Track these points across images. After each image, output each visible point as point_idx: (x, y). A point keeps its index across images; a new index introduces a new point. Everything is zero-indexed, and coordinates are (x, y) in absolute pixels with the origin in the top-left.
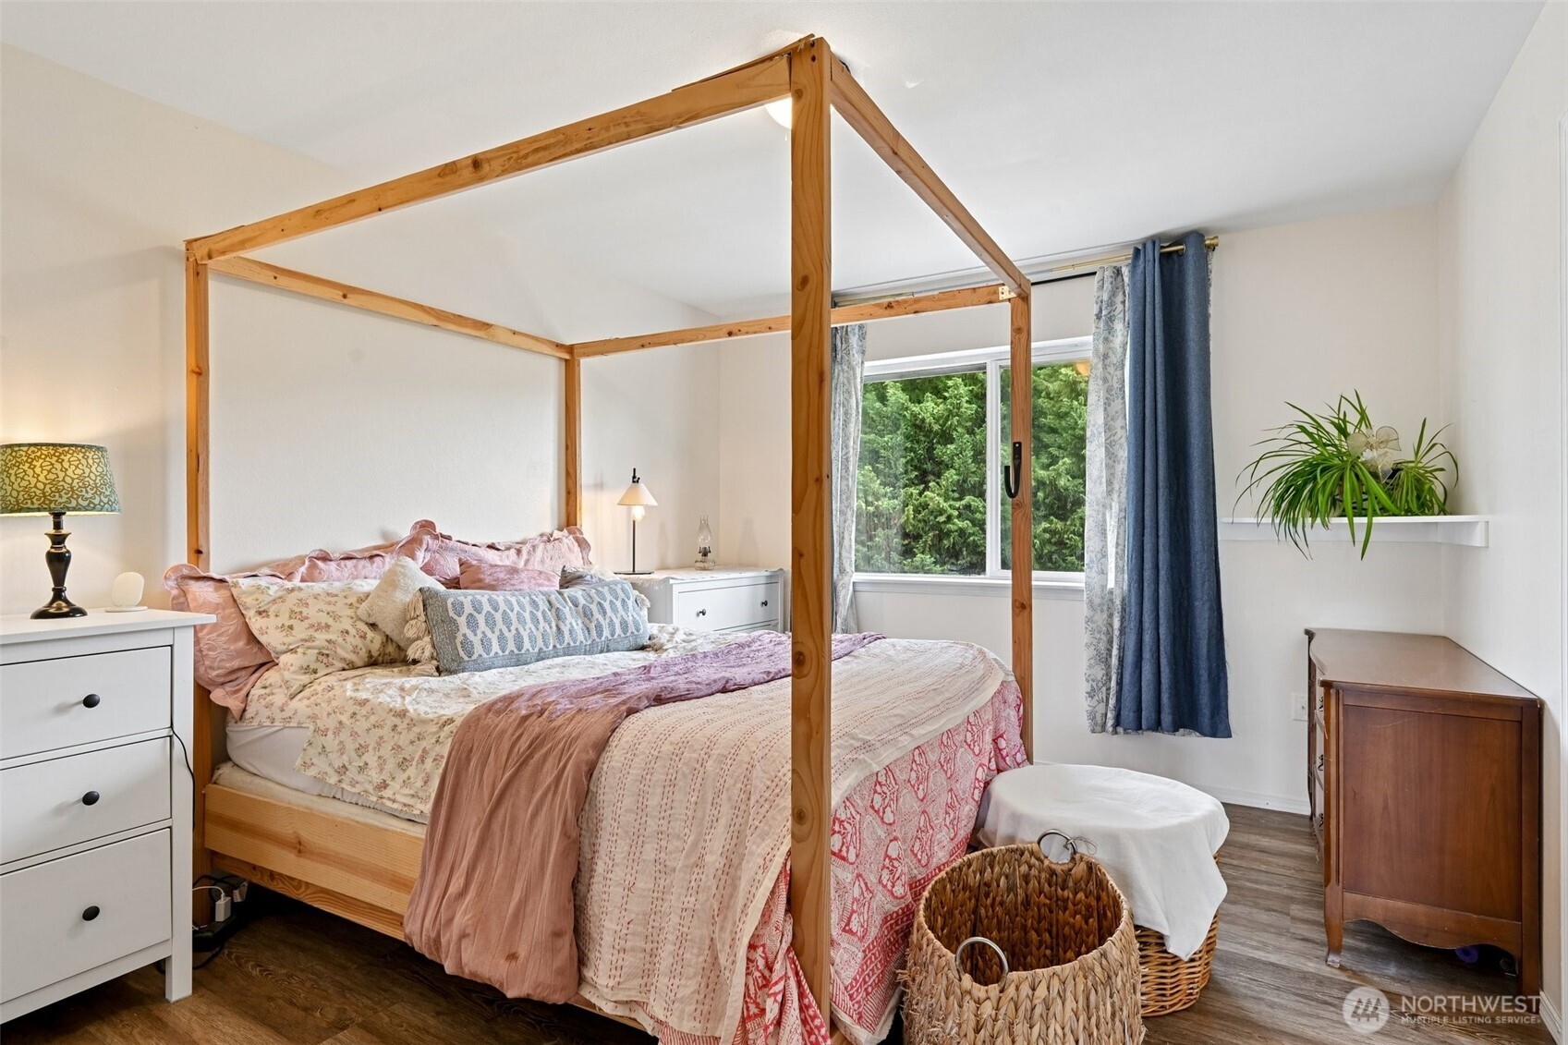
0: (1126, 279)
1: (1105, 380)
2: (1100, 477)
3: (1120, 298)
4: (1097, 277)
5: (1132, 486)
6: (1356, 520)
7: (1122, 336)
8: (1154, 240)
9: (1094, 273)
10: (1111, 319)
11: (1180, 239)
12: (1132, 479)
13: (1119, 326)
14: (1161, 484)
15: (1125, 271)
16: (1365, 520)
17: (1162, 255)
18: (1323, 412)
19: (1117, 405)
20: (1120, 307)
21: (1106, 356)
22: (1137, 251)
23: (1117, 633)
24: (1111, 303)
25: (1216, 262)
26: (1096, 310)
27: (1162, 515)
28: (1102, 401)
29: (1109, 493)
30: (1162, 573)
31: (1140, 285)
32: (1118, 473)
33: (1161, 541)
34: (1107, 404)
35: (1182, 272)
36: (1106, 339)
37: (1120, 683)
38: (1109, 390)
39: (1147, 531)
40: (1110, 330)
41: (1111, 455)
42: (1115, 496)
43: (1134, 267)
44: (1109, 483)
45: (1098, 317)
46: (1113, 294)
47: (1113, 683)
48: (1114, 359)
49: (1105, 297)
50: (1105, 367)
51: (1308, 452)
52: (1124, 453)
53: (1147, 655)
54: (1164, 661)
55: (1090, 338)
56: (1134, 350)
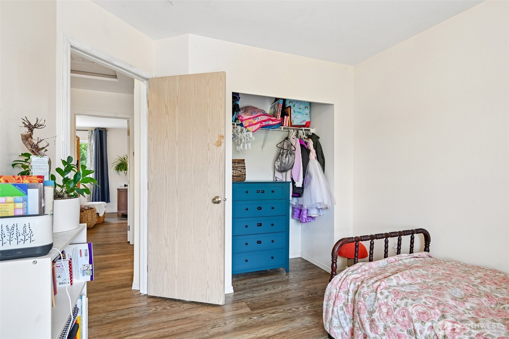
0: (94, 133)
1: (90, 148)
2: (89, 164)
3: (92, 135)
4: (88, 131)
5: (95, 166)
6: (125, 171)
7: (93, 142)
8: (98, 128)
9: (88, 130)
10: (91, 139)
11: (102, 128)
12: (95, 165)
13: (92, 140)
14: (99, 166)
15: (93, 131)
16: (126, 171)
17: (100, 131)
18: (122, 157)
19: (92, 153)
20: (92, 137)
21: (90, 145)
22: (95, 129)
23: (92, 189)
24: (91, 136)
25: (108, 133)
26: (88, 137)
27: (100, 170)
28: (89, 152)
29: (91, 167)
30: (100, 179)
31: (96, 135)
32: (92, 164)
33: (99, 174)
34: (90, 152)
35: (103, 133)
36: (90, 142)
37: (93, 197)
38: (91, 150)
39: (97, 173)
40: (91, 140)
41: (91, 161)
42: (92, 167)
43: (95, 132)
44: (91, 165)
45: (89, 138)
46: (91, 135)
47: (92, 197)
48: (91, 145)
49: (90, 135)
50: (90, 146)
51: (120, 162)
52: (93, 160)
53: (97, 191)
54: (100, 192)
55: (87, 141)
56: (95, 144)
